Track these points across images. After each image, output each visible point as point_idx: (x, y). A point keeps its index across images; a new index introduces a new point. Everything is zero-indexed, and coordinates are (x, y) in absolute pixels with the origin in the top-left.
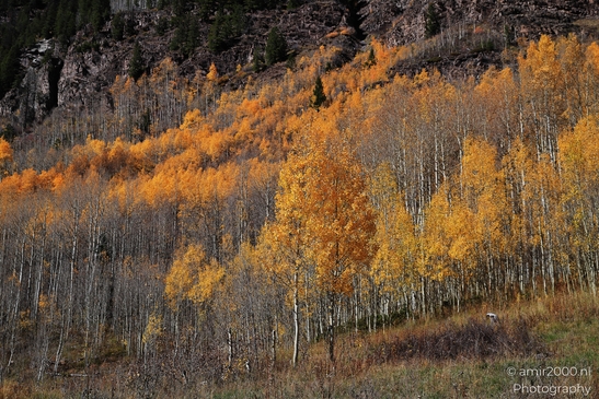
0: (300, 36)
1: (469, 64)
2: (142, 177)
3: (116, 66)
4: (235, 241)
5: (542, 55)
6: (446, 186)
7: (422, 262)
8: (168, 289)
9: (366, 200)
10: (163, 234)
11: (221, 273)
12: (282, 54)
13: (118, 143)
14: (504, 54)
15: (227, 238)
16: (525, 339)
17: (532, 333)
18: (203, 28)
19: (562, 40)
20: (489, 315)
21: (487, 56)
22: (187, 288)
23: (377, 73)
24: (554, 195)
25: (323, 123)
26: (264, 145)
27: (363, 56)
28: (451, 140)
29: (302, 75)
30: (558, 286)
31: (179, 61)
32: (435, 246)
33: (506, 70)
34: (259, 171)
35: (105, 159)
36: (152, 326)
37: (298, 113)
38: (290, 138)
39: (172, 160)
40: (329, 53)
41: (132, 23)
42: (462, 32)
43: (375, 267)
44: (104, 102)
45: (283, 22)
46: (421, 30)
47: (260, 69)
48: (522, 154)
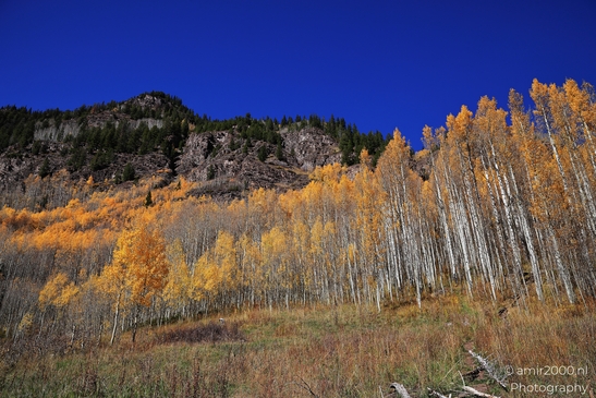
0: (143, 169)
1: (226, 195)
2: (36, 232)
3: (31, 169)
4: (88, 274)
5: (259, 197)
6: (207, 253)
7: (190, 291)
8: (40, 298)
9: (164, 257)
10: (43, 265)
11: (77, 290)
12: (132, 177)
13: (24, 211)
14: (243, 193)
15: (83, 272)
16: (236, 332)
17: (240, 329)
18: (89, 156)
19: (269, 190)
20: (221, 320)
21: (235, 193)
22: (53, 298)
23: (180, 193)
24: (257, 262)
25: (149, 215)
26: (114, 223)
27: (175, 184)
28: (213, 230)
29: (140, 189)
30: (255, 306)
31: (72, 172)
32: (198, 283)
33: (243, 201)
34: (108, 236)
35: (14, 220)
36: (26, 320)
37: (136, 207)
38: (129, 220)
39: (57, 225)
40: (157, 180)
41: (46, 147)
42: (225, 180)
43: (165, 291)
44: (19, 187)
45: (134, 161)
46: (205, 176)
47: (118, 182)
48: (245, 241)
